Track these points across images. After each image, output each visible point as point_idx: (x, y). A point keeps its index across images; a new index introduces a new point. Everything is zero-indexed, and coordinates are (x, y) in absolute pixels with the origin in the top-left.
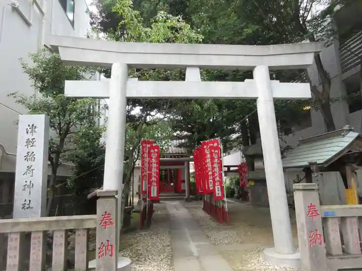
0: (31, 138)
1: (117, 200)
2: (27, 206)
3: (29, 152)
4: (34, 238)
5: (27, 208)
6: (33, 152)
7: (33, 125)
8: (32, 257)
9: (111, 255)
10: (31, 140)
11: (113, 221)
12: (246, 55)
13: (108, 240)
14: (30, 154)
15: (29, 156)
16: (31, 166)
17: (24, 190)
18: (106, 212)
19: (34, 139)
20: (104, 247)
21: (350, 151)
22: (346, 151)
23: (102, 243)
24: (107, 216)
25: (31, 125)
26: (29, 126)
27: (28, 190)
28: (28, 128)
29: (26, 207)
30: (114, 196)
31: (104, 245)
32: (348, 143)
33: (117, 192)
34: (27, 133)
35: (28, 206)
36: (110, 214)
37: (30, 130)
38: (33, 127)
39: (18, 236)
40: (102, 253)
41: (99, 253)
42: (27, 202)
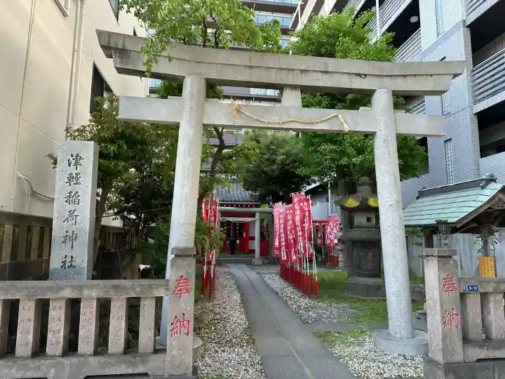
0: (74, 172)
2: (68, 264)
3: (71, 192)
5: (68, 267)
6: (77, 192)
7: (77, 155)
9: (187, 334)
10: (74, 175)
11: (192, 287)
13: (183, 314)
14: (73, 194)
15: (72, 197)
16: (75, 210)
17: (64, 242)
18: (182, 277)
19: (79, 174)
20: (179, 322)
21: (490, 208)
23: (176, 317)
24: (183, 281)
25: (75, 155)
26: (72, 156)
27: (69, 242)
28: (71, 158)
31: (178, 320)
32: (488, 198)
34: (69, 164)
35: (70, 264)
36: (187, 279)
37: (73, 162)
38: (78, 159)
39: (63, 304)
40: (175, 330)
41: (172, 330)
42: (69, 259)
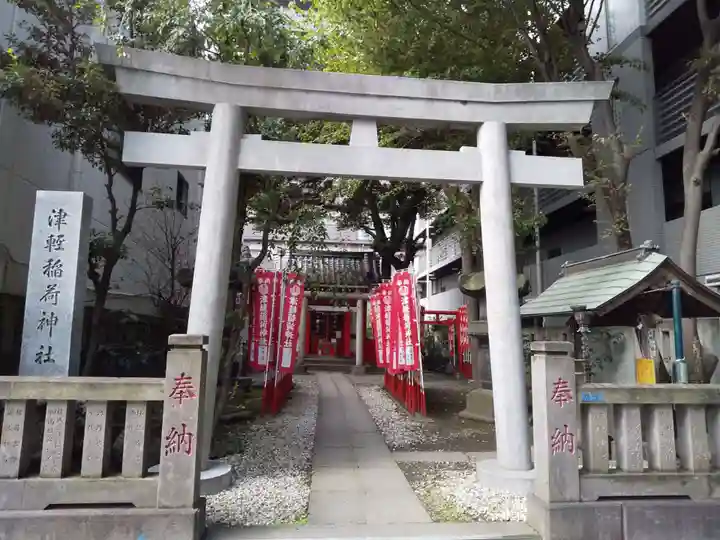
0: (56, 234)
1: (205, 353)
2: (44, 357)
3: (51, 260)
4: (51, 412)
5: (45, 361)
6: (59, 261)
7: (61, 210)
8: (46, 444)
9: (188, 452)
10: (56, 238)
11: (196, 390)
12: (465, 102)
13: (184, 425)
14: (53, 263)
15: (52, 267)
16: (55, 285)
17: (40, 327)
18: (183, 375)
19: (62, 236)
20: (177, 436)
21: (649, 289)
22: (641, 288)
23: (173, 429)
24: (185, 380)
25: (57, 210)
26: (54, 211)
27: (47, 328)
28: (53, 215)
29: (43, 359)
30: (201, 346)
31: (176, 433)
32: (646, 274)
33: (206, 339)
34: (50, 224)
35: (46, 358)
36: (190, 378)
37: (55, 220)
38: (61, 215)
40: (171, 447)
41: (167, 447)
42: (46, 351)
